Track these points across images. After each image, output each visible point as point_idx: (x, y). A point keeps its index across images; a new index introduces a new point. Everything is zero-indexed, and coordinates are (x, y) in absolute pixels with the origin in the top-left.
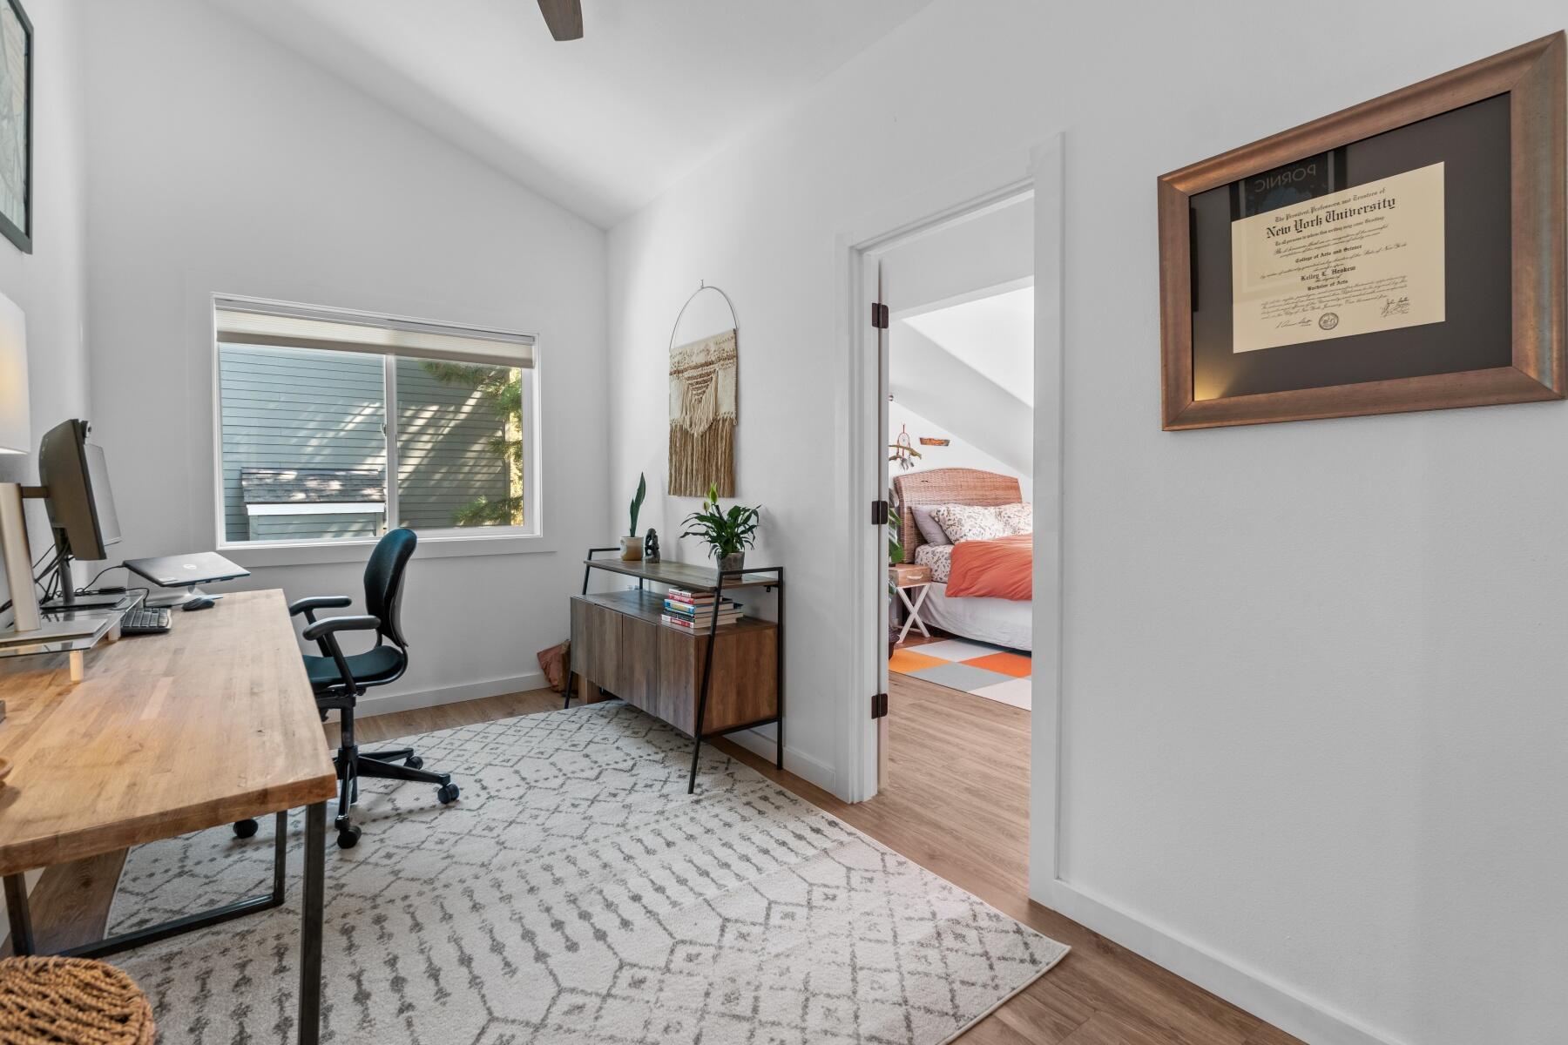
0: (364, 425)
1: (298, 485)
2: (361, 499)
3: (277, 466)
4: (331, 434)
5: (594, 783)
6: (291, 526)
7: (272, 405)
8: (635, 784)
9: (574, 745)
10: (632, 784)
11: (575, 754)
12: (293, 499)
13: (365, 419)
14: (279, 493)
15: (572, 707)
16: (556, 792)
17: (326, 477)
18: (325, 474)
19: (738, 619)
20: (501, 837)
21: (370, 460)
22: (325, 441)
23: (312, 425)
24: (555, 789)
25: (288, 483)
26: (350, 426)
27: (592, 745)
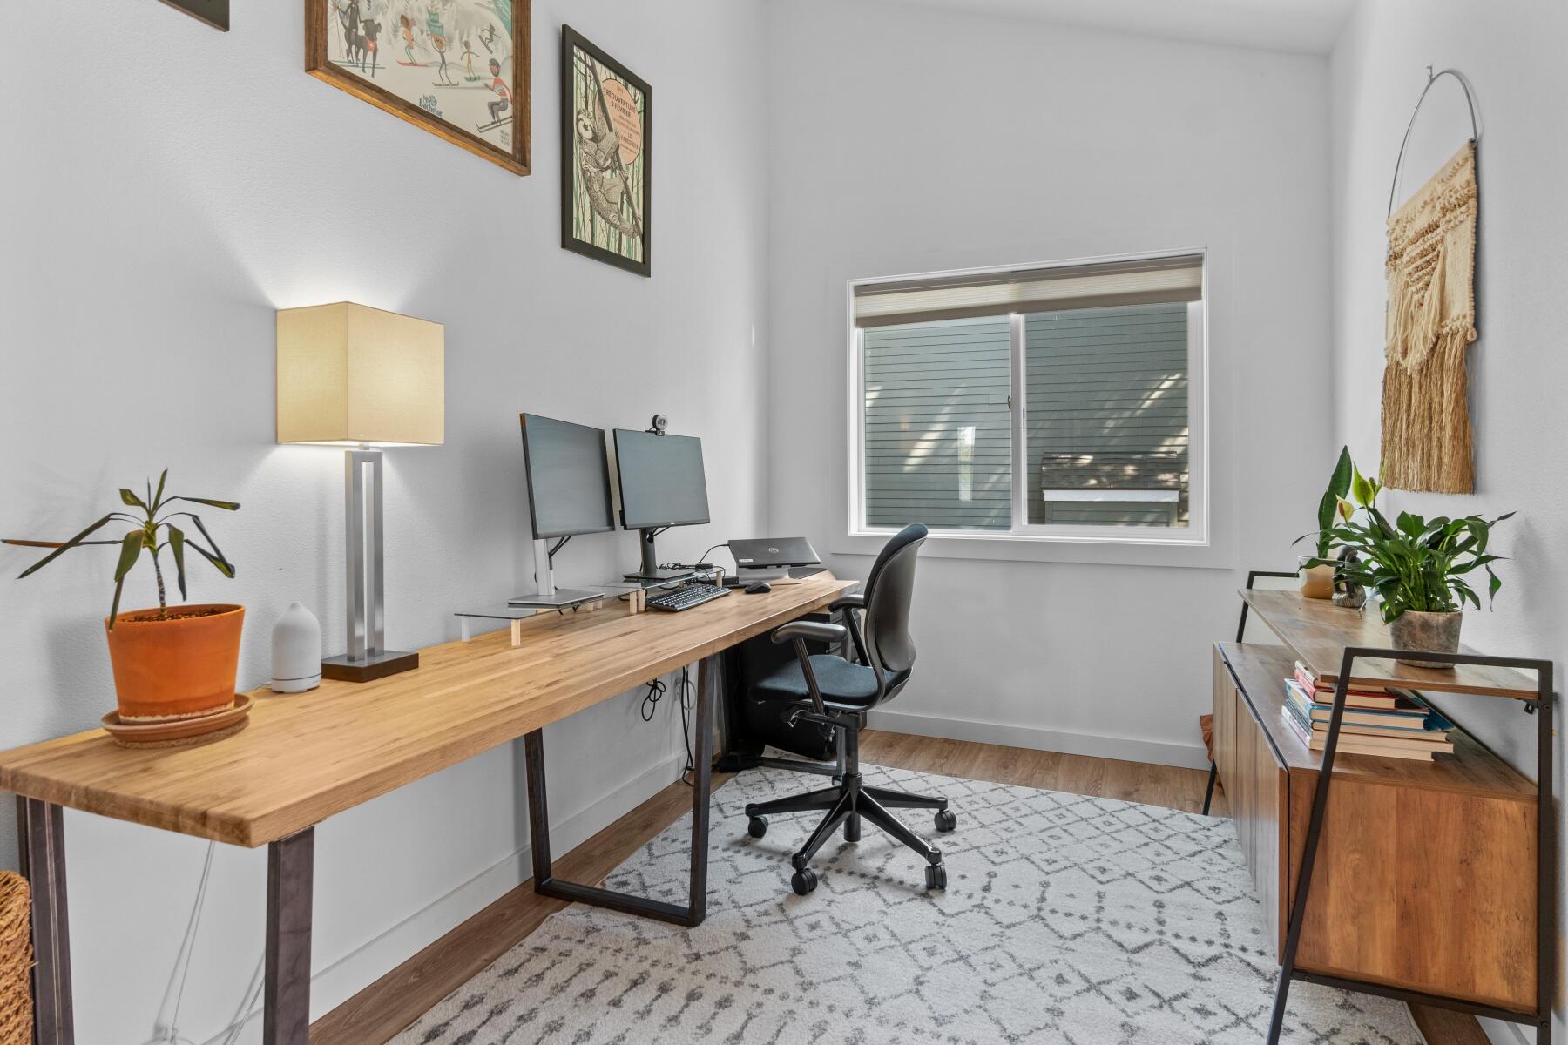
0: (1163, 401)
1: (1091, 470)
2: (1153, 486)
3: (1075, 450)
4: (1127, 414)
5: (1125, 957)
6: (1084, 514)
7: (1072, 388)
8: (1185, 995)
9: (1158, 879)
10: (1179, 992)
11: (1148, 893)
12: (1087, 485)
13: (1163, 394)
14: (1077, 480)
15: (1213, 815)
16: (1059, 943)
17: (1120, 461)
18: (1121, 458)
19: (1435, 755)
20: (929, 974)
21: (1168, 442)
22: (1121, 421)
23: (1109, 405)
24: (1061, 937)
25: (1084, 468)
26: (1148, 403)
27: (1187, 890)
